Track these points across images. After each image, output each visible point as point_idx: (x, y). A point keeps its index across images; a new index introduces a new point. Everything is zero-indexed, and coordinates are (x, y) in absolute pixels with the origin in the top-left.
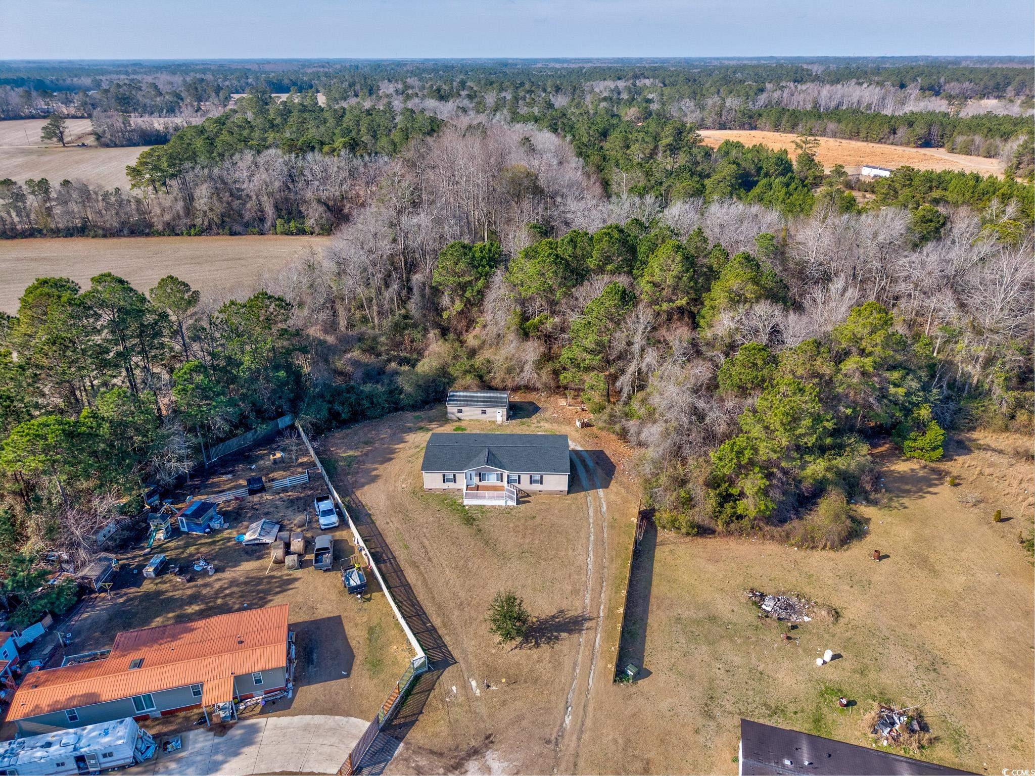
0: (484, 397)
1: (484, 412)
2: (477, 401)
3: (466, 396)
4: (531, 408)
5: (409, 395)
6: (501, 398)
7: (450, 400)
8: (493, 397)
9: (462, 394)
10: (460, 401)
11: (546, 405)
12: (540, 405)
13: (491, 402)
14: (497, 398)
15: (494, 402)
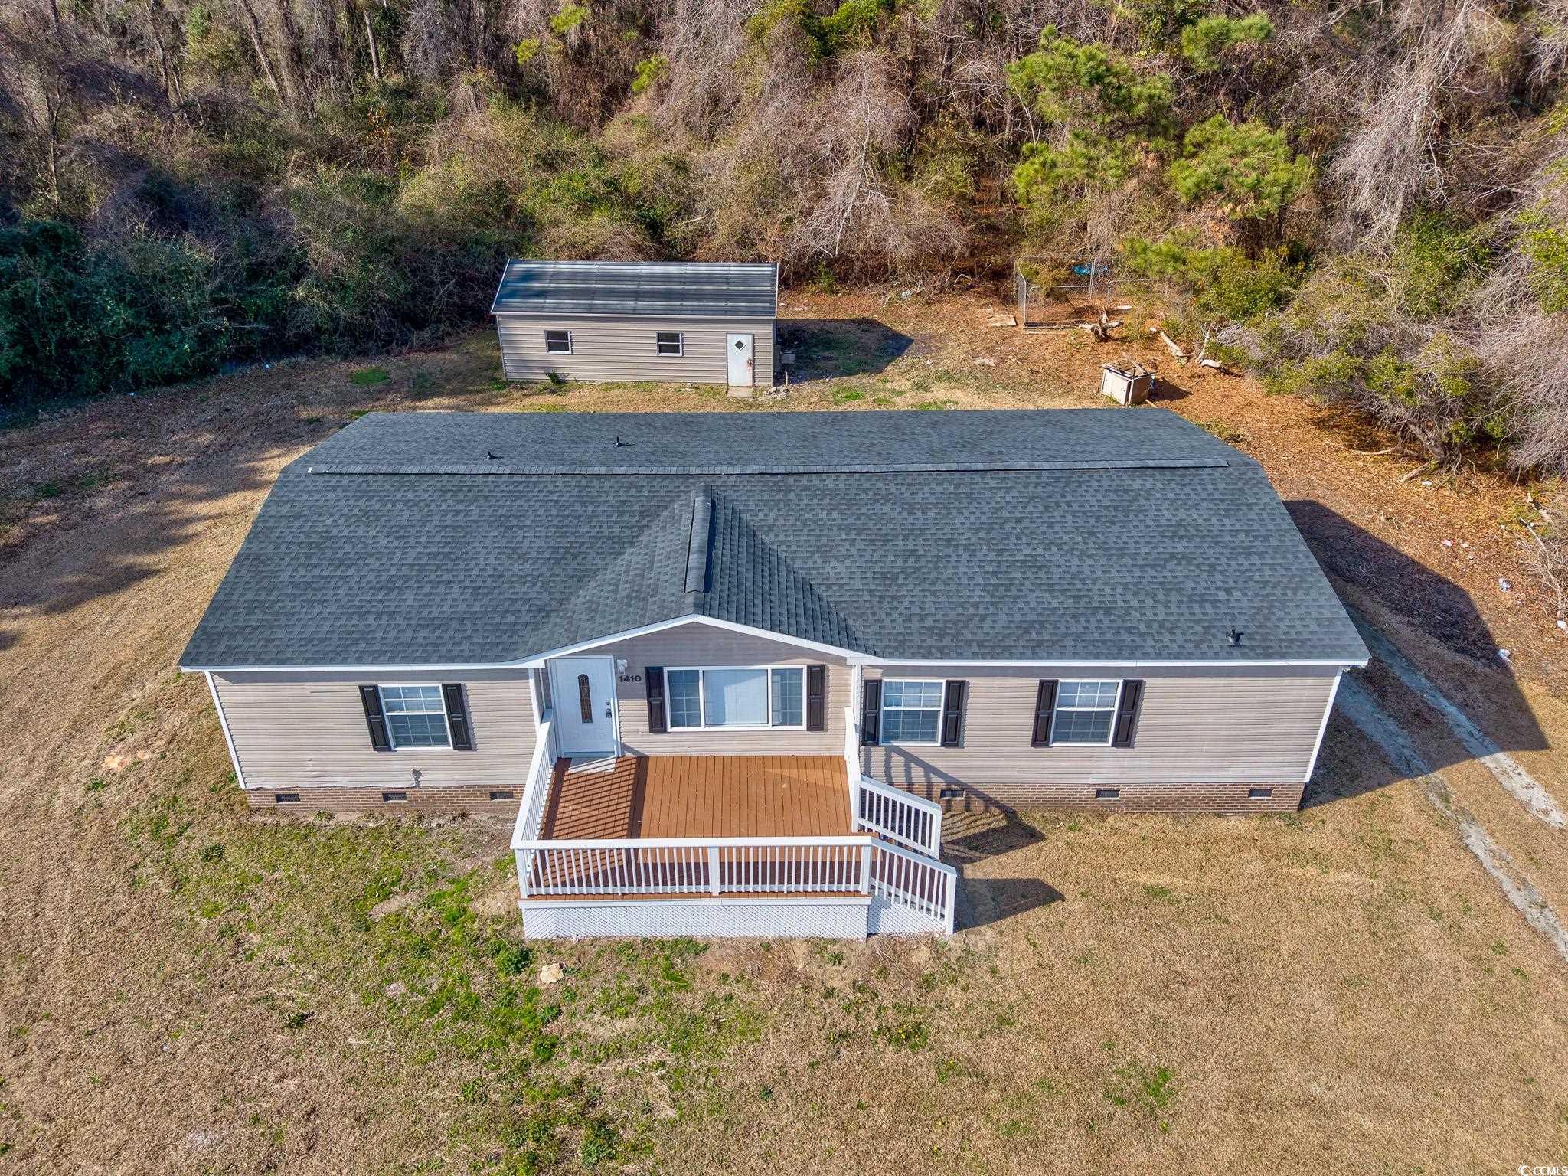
0: (667, 278)
1: (669, 343)
2: (637, 295)
3: (586, 277)
4: (870, 339)
5: (335, 286)
6: (745, 279)
7: (513, 294)
8: (710, 279)
9: (565, 267)
10: (557, 293)
11: (931, 328)
12: (905, 329)
13: (699, 296)
14: (726, 279)
15: (716, 296)
